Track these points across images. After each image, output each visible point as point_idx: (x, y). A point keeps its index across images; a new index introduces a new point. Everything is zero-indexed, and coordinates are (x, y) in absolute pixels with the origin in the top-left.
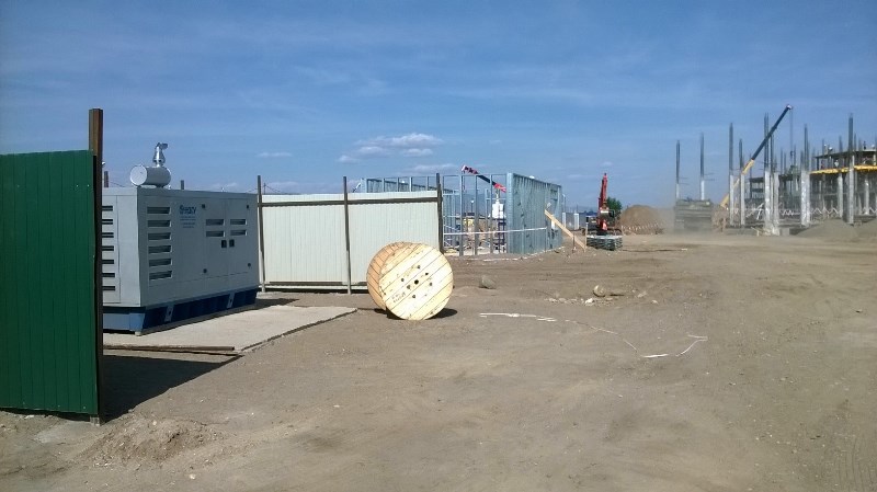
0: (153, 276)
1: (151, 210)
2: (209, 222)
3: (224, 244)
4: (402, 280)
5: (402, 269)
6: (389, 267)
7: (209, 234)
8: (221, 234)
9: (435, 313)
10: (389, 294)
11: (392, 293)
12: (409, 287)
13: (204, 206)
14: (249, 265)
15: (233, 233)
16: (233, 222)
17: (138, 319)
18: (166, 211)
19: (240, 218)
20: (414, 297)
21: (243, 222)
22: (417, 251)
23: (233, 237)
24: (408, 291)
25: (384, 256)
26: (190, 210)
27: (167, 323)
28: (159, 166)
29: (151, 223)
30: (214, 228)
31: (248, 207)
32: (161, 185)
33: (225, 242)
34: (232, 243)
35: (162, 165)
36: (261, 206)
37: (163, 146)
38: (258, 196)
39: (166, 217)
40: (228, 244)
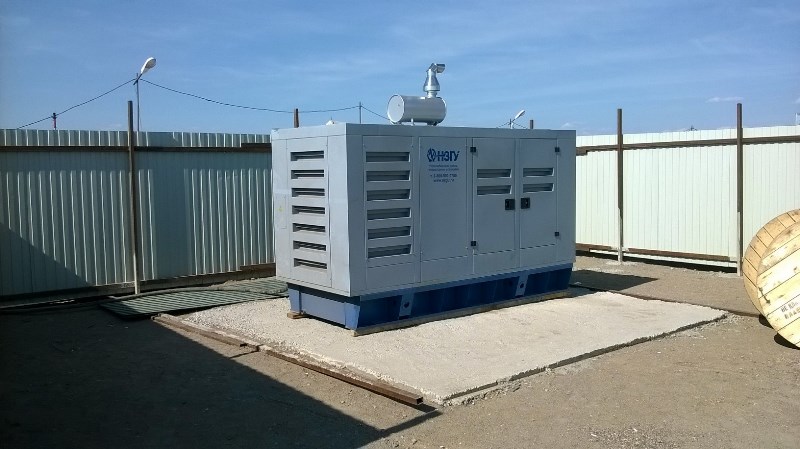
0: (372, 254)
1: (371, 157)
2: (482, 173)
3: (510, 205)
6: (779, 254)
7: (482, 191)
8: (506, 190)
10: (776, 303)
11: (782, 301)
13: (473, 149)
14: (557, 234)
15: (527, 188)
16: (527, 172)
17: (352, 312)
18: (405, 157)
19: (546, 165)
21: (548, 172)
23: (526, 195)
25: (775, 231)
26: (450, 156)
27: (406, 317)
28: (430, 96)
29: (371, 176)
30: (491, 182)
31: (557, 150)
32: (433, 122)
33: (513, 201)
34: (526, 203)
35: (435, 94)
36: (620, 148)
37: (439, 68)
38: (571, 135)
39: (401, 166)
40: (518, 204)
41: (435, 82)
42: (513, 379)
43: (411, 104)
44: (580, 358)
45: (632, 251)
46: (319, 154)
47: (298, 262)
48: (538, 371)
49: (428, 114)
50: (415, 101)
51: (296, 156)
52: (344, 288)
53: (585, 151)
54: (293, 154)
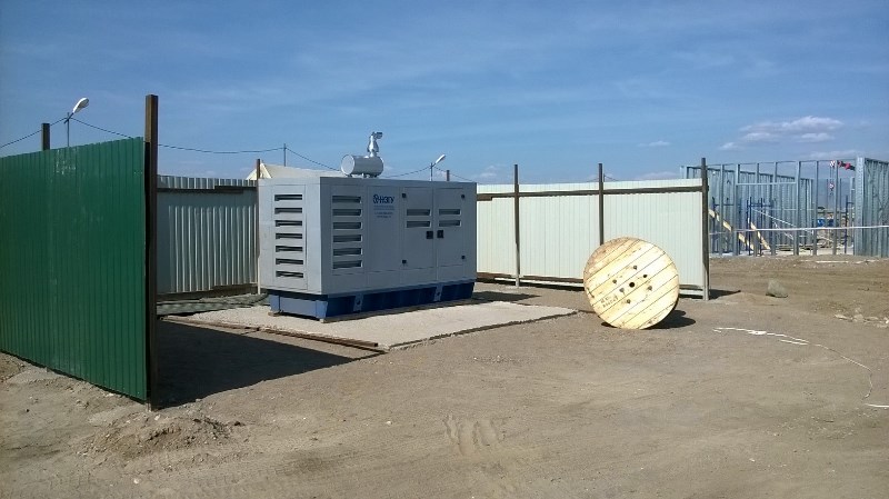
0: (336, 266)
1: (336, 199)
2: (410, 212)
3: (429, 235)
4: (615, 282)
5: (613, 269)
6: (599, 265)
7: (410, 224)
8: (427, 224)
9: (654, 323)
10: (598, 298)
11: (602, 296)
12: (622, 290)
13: (404, 195)
14: (463, 257)
15: (441, 224)
16: (442, 212)
17: (322, 306)
18: (358, 200)
20: (629, 302)
21: (457, 212)
22: (634, 248)
23: (441, 228)
24: (620, 295)
26: (387, 199)
27: (358, 312)
28: (372, 155)
29: (336, 212)
30: (417, 217)
31: (463, 196)
32: (374, 175)
33: (432, 232)
34: (440, 234)
35: (375, 154)
36: (517, 195)
37: (378, 135)
38: (474, 185)
39: (356, 206)
40: (435, 235)
41: (375, 144)
42: (431, 339)
43: (359, 161)
44: (473, 330)
45: (526, 278)
46: (299, 197)
47: (280, 274)
48: (447, 335)
49: (370, 169)
50: (362, 159)
51: (278, 198)
52: (317, 289)
53: (489, 197)
54: (276, 196)
